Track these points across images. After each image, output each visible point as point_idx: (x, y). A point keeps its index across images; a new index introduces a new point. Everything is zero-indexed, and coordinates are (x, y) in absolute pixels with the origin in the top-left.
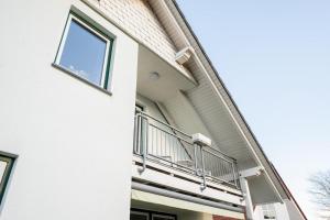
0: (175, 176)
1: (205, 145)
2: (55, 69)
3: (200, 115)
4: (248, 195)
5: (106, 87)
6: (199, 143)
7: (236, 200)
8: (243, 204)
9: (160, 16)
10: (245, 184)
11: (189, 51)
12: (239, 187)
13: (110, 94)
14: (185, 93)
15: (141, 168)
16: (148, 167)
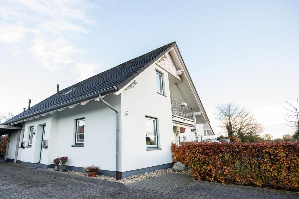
0: (179, 118)
1: (185, 106)
2: (158, 94)
3: (180, 92)
4: (195, 121)
5: (163, 94)
6: (183, 106)
7: (191, 123)
8: (194, 124)
9: (172, 56)
10: (195, 118)
11: (183, 72)
12: (193, 119)
13: (166, 97)
14: (176, 84)
15: (173, 117)
16: (175, 116)
